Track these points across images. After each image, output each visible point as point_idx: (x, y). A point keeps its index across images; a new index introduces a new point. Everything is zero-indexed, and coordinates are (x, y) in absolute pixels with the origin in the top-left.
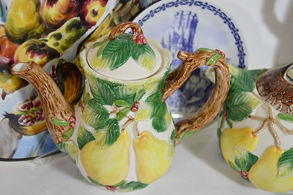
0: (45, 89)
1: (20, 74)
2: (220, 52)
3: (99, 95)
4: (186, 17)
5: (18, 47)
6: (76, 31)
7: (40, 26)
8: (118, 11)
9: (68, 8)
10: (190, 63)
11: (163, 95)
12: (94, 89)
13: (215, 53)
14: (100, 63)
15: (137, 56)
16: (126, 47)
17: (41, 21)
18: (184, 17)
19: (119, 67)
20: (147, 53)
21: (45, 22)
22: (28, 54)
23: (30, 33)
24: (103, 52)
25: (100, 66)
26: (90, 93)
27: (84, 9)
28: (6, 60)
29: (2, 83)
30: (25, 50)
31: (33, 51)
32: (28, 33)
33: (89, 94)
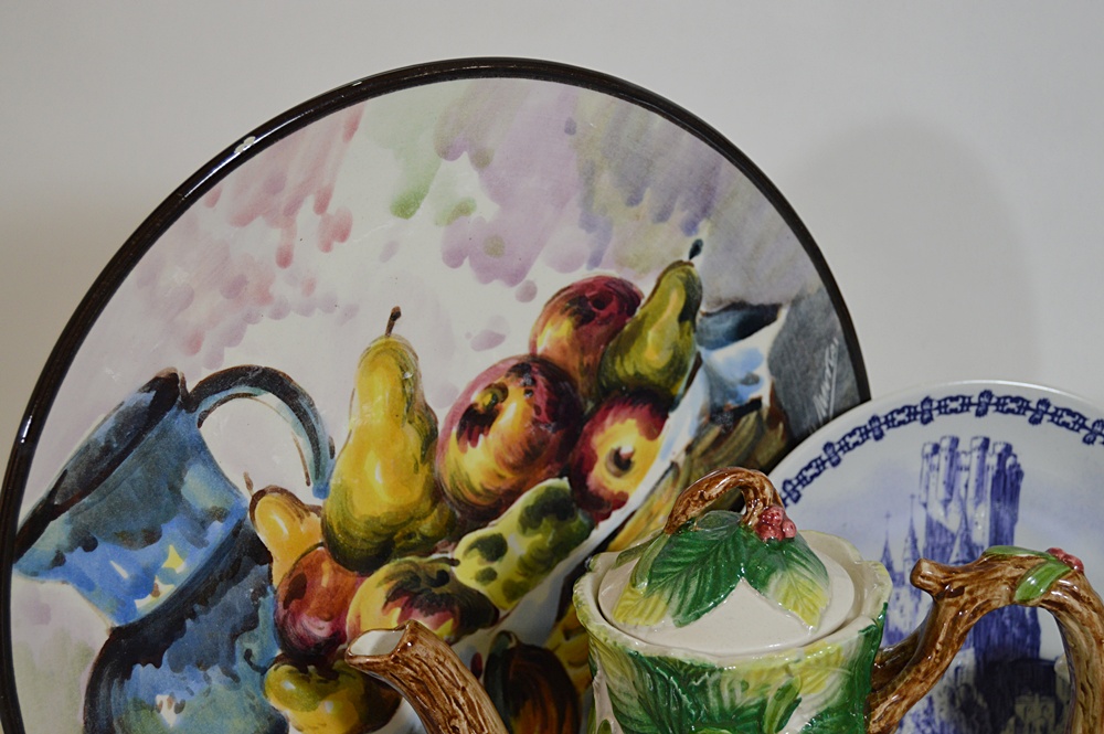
0: (456, 717)
1: (377, 663)
2: (1061, 556)
3: (645, 719)
4: (970, 460)
5: (362, 581)
6: (556, 527)
7: (432, 511)
8: (704, 453)
9: (528, 449)
10: (955, 599)
11: (869, 718)
12: (625, 699)
13: (1043, 560)
14: (641, 607)
15: (762, 575)
16: (726, 552)
17: (436, 492)
18: (964, 460)
19: (703, 613)
20: (799, 568)
21: (451, 498)
22: (391, 608)
23: (400, 533)
24: (651, 572)
25: (640, 615)
26: (613, 722)
27: (583, 450)
28: (320, 629)
29: (302, 710)
30: (380, 594)
31: (407, 598)
32: (395, 534)
33: (606, 725)
